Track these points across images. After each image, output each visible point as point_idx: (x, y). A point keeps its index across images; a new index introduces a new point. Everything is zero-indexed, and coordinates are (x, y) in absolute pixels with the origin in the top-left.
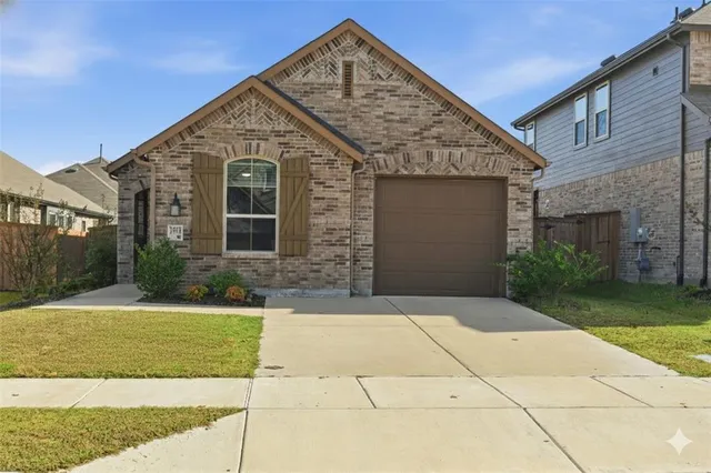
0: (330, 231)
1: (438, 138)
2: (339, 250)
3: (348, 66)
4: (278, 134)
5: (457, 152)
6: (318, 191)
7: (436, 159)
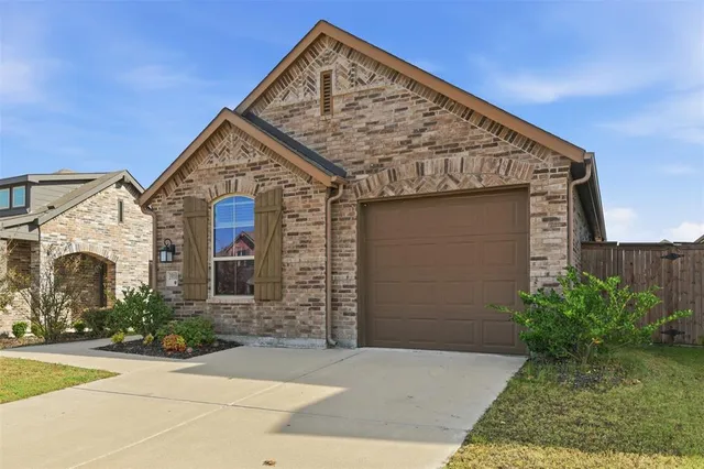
0: (304, 271)
1: (430, 143)
2: (314, 293)
3: (326, 77)
4: (254, 167)
5: (456, 159)
6: (291, 225)
7: (428, 171)
